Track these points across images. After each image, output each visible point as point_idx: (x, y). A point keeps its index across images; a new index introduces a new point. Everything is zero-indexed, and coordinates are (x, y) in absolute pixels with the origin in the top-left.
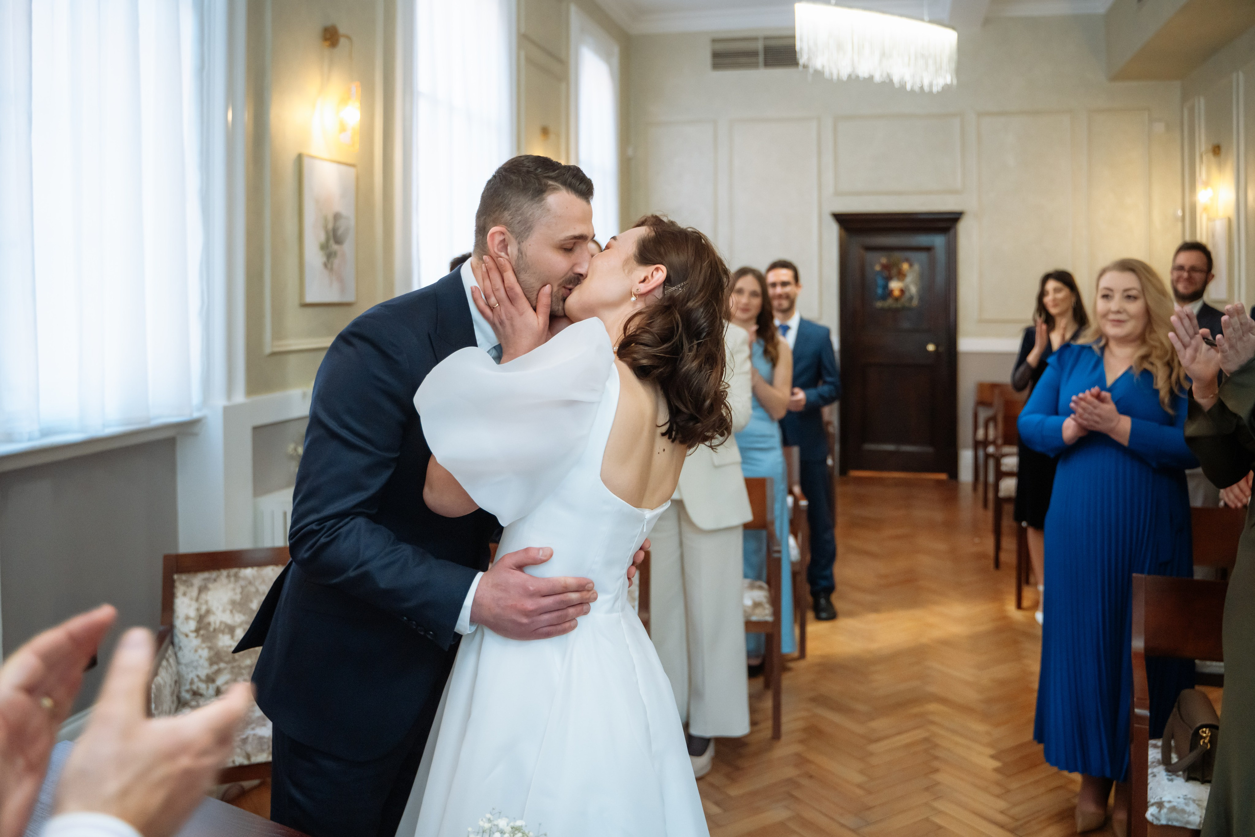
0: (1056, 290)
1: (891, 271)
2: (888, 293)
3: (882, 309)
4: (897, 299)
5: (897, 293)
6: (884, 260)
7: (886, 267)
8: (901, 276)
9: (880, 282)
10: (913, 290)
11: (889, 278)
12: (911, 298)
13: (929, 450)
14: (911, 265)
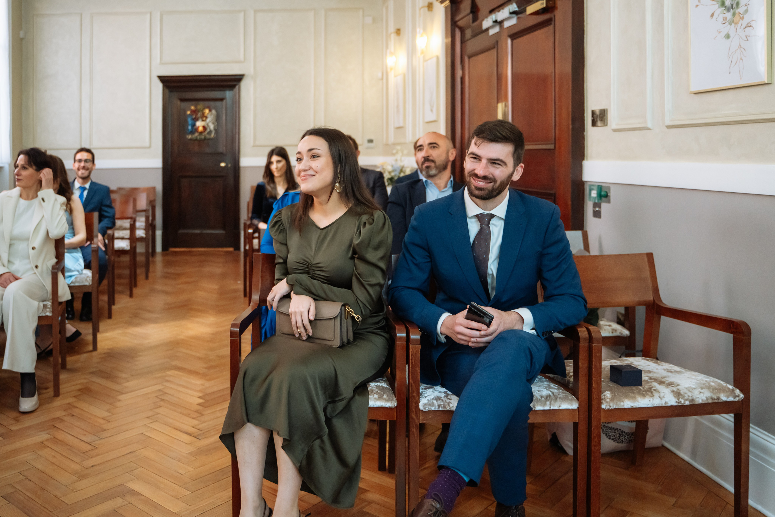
0: (278, 162)
1: (197, 115)
2: (195, 130)
3: (191, 139)
4: (201, 133)
5: (201, 129)
6: (193, 108)
7: (194, 112)
8: (204, 117)
9: (190, 122)
10: (212, 127)
11: (196, 120)
12: (210, 132)
13: (222, 232)
14: (210, 111)
